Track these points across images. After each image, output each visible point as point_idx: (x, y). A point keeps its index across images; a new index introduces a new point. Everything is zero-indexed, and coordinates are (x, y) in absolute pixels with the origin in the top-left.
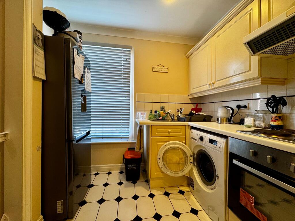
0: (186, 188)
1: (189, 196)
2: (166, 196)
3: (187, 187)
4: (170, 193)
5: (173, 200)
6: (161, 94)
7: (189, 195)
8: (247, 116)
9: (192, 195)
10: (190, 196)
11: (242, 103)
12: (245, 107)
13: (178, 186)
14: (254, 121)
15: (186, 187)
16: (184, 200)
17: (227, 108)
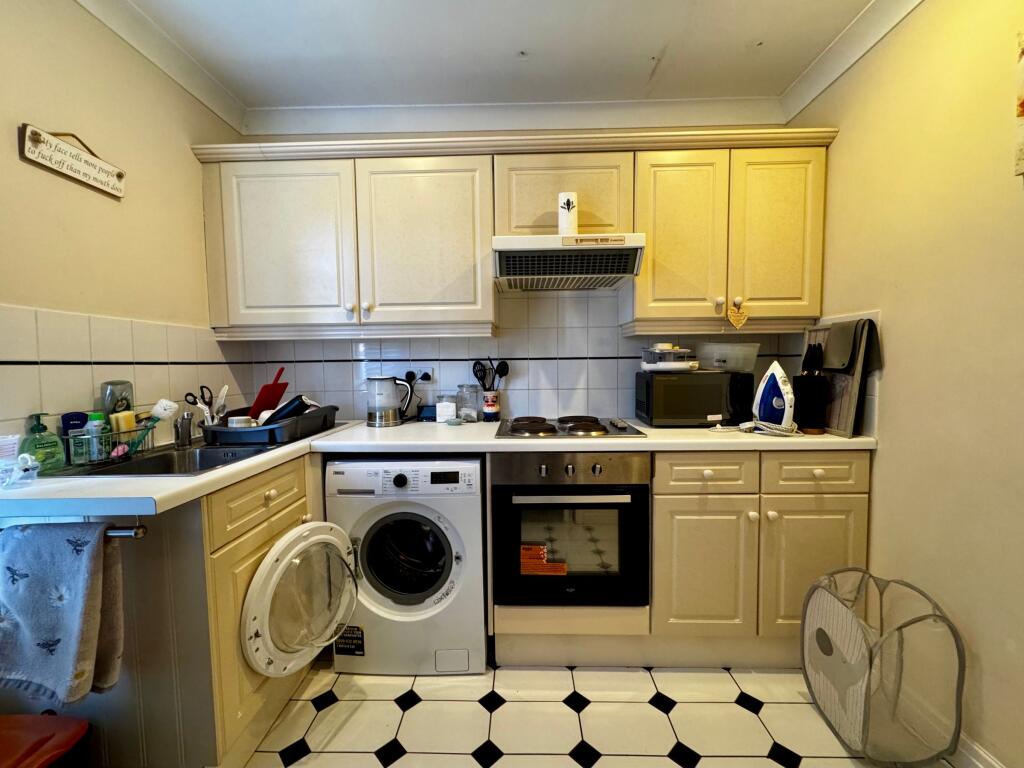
0: (321, 681)
1: (353, 686)
2: (304, 759)
3: (317, 674)
4: (299, 739)
5: (335, 740)
6: (92, 315)
7: (349, 687)
8: (440, 398)
9: (356, 677)
10: (356, 685)
11: (418, 369)
12: (426, 377)
13: (291, 700)
14: (458, 409)
15: (316, 678)
16: (359, 706)
17: (398, 382)
